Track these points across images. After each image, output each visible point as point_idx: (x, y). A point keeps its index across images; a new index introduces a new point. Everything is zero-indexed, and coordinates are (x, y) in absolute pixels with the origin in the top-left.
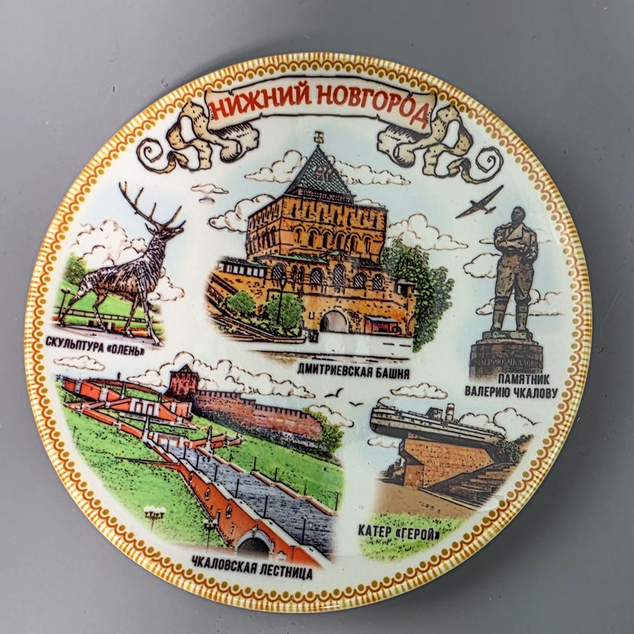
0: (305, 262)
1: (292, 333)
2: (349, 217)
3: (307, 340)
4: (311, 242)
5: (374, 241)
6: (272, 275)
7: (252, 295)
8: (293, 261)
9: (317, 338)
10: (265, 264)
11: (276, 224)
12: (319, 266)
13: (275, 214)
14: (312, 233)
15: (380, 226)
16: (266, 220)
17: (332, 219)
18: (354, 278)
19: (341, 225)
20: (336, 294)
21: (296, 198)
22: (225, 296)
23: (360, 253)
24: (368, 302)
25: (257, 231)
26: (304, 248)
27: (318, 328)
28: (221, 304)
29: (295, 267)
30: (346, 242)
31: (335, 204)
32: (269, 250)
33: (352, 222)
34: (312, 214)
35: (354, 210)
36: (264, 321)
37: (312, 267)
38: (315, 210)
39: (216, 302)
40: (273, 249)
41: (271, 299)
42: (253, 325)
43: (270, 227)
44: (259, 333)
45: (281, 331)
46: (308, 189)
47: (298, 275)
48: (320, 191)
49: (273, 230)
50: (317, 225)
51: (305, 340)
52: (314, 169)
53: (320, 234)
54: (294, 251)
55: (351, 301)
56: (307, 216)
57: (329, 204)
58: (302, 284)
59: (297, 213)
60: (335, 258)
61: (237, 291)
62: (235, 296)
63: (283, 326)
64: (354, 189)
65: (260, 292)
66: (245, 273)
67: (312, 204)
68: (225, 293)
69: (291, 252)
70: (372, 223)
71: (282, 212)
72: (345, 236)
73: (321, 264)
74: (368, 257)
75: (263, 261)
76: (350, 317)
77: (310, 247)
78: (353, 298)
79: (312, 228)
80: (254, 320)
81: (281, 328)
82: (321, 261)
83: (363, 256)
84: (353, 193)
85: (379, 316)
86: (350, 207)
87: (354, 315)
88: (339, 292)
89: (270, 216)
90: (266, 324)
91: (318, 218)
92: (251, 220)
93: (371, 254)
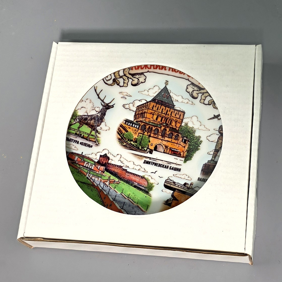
0: (154, 126)
1: (144, 149)
2: (172, 112)
3: (149, 152)
4: (157, 119)
5: (178, 123)
6: (141, 128)
7: (133, 134)
8: (149, 124)
9: (152, 152)
10: (140, 124)
11: (146, 111)
12: (158, 128)
13: (146, 107)
14: (158, 116)
15: (181, 118)
16: (143, 108)
17: (166, 112)
18: (169, 134)
19: (168, 115)
20: (162, 139)
21: (154, 103)
22: (124, 132)
23: (173, 126)
24: (172, 143)
25: (139, 112)
26: (154, 120)
27: (153, 149)
28: (122, 135)
29: (149, 127)
30: (169, 121)
31: (168, 107)
32: (142, 119)
33: (172, 114)
34: (159, 109)
35: (174, 111)
36: (135, 143)
37: (155, 128)
38: (160, 108)
39: (120, 134)
40: (143, 119)
41: (139, 136)
42: (131, 144)
43: (144, 111)
44: (133, 147)
45: (140, 148)
46: (159, 100)
47: (150, 130)
48: (163, 102)
49: (145, 113)
50: (160, 114)
51: (148, 152)
52: (163, 94)
53: (160, 117)
54: (150, 121)
55: (166, 142)
56: (157, 110)
57: (166, 107)
58: (151, 133)
59: (154, 108)
60: (164, 126)
61: (128, 131)
62: (127, 133)
63: (141, 146)
64: (175, 103)
65: (136, 133)
66: (132, 126)
67: (160, 106)
68: (124, 131)
69: (149, 121)
70: (179, 116)
71: (149, 106)
72: (169, 119)
73: (159, 127)
74: (175, 128)
75: (139, 123)
76: (165, 147)
77: (156, 121)
78: (167, 141)
79: (158, 114)
80: (132, 142)
81: (140, 147)
82: (159, 126)
83: (174, 127)
84: (175, 105)
85: (175, 149)
86: (172, 109)
87: (166, 147)
88: (163, 138)
89: (145, 107)
90: (136, 145)
91: (161, 111)
92: (138, 107)
93: (176, 127)
